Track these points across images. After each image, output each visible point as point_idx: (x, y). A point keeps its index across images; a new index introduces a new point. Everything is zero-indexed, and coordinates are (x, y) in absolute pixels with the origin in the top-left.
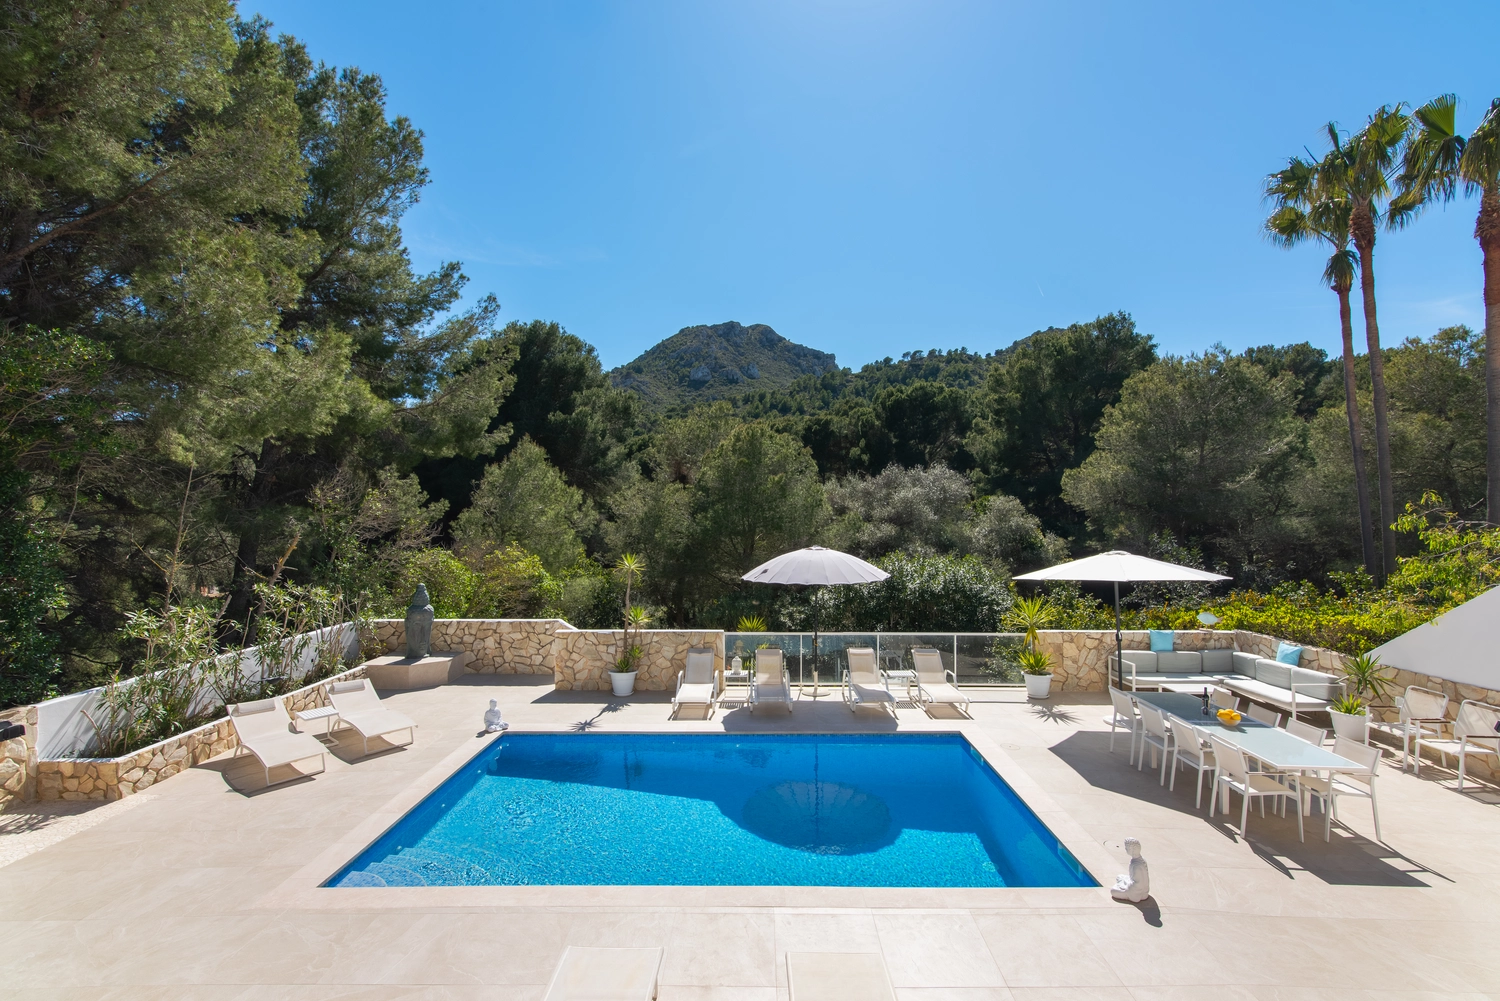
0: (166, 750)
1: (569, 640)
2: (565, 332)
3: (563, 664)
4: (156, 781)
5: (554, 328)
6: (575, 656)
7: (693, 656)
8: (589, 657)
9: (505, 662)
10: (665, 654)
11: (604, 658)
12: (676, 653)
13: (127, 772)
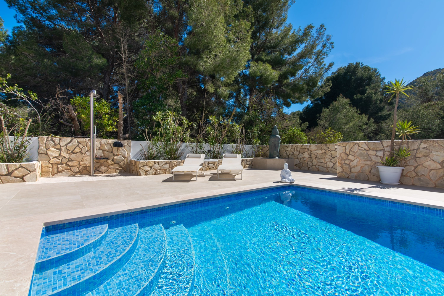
0: (160, 163)
1: (347, 147)
2: (362, 65)
3: (343, 162)
4: (155, 174)
5: (358, 64)
6: (351, 157)
8: (362, 158)
9: (313, 165)
11: (374, 159)
13: (143, 166)
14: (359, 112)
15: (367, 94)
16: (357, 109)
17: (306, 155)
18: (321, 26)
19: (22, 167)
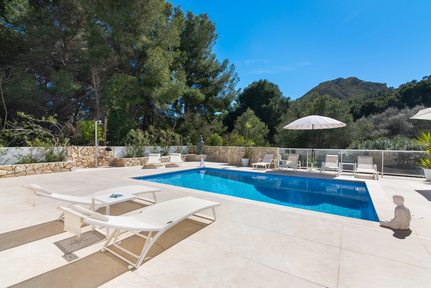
0: (135, 160)
1: (232, 149)
2: (268, 82)
4: (133, 166)
5: (265, 81)
6: (234, 154)
7: (267, 155)
8: (237, 155)
10: (259, 155)
11: (241, 155)
12: (263, 154)
13: (126, 161)
14: (260, 120)
15: (270, 105)
16: (259, 118)
17: (217, 152)
18: (232, 65)
19: (70, 163)
